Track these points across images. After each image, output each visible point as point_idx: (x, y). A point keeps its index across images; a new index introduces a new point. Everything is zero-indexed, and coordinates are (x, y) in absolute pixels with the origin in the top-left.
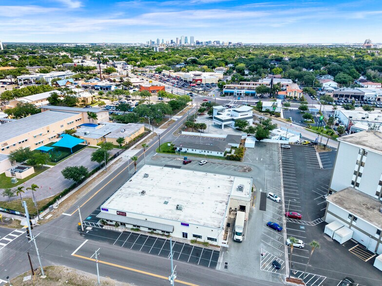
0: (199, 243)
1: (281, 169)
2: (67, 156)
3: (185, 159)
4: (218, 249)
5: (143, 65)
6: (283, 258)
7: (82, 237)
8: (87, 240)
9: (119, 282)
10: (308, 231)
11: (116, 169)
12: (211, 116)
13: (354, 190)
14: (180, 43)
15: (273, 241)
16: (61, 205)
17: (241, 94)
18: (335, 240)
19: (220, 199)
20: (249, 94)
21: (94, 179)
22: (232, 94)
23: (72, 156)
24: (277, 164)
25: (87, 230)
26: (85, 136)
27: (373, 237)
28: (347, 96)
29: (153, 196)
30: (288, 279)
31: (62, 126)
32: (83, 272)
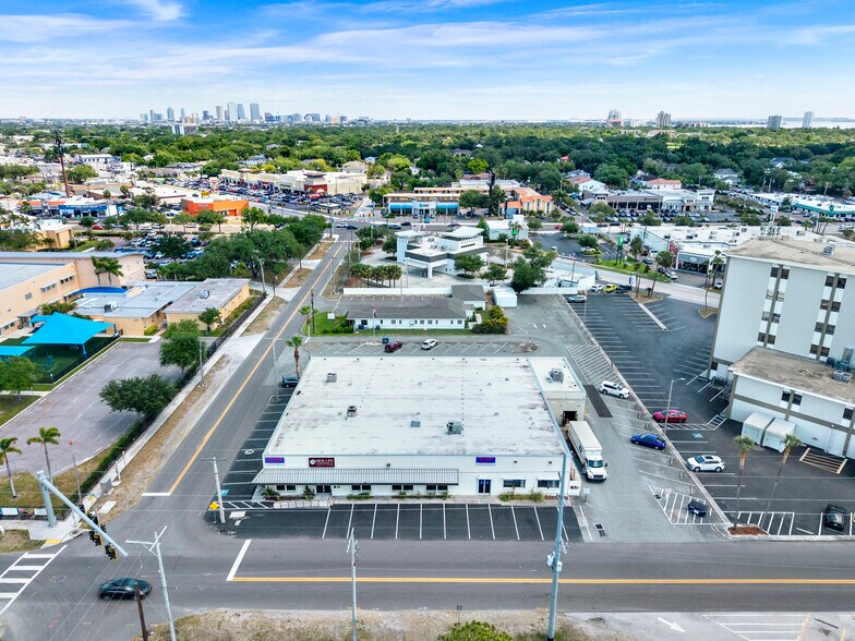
0: (520, 497)
1: (593, 339)
2: (74, 366)
3: (385, 341)
4: (568, 503)
5: (163, 163)
6: (698, 493)
7: (230, 538)
8: (248, 542)
9: (388, 613)
10: (712, 439)
11: (227, 380)
12: (391, 255)
13: (765, 350)
14: (227, 117)
15: (661, 469)
16: (126, 474)
17: (427, 211)
18: (766, 448)
19: (525, 402)
20: (444, 209)
21: (182, 408)
22: (408, 212)
23: (89, 364)
24: (580, 332)
25: (234, 521)
26: (109, 314)
27: (838, 427)
28: (633, 205)
29: (373, 416)
30: (733, 530)
31: (29, 296)
32: (281, 611)
